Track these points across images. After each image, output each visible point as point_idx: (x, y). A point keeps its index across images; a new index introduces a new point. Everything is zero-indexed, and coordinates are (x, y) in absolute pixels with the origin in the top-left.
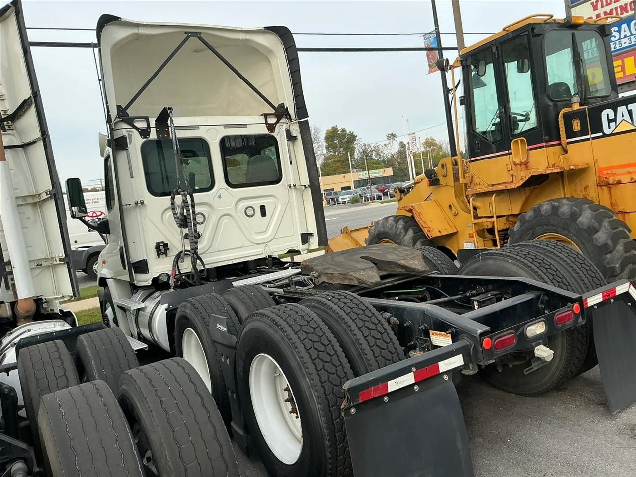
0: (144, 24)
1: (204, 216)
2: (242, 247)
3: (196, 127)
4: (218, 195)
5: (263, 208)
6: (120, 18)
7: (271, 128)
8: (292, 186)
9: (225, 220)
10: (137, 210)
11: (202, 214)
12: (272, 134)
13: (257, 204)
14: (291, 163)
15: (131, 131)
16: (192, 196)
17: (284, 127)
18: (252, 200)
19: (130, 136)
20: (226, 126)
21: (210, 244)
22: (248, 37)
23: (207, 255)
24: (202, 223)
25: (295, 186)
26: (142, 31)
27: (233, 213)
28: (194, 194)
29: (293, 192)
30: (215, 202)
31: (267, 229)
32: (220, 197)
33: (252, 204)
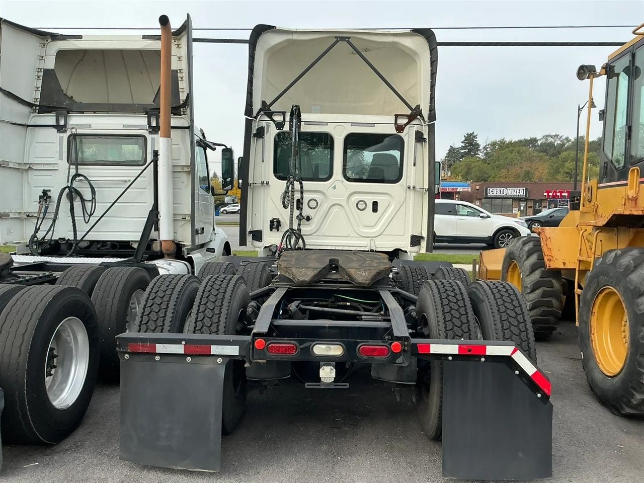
0: (298, 30)
1: (317, 203)
2: (347, 237)
3: (326, 123)
4: (333, 186)
5: (375, 204)
6: (275, 27)
7: (400, 128)
8: (411, 187)
9: (336, 209)
10: (262, 189)
11: (316, 201)
12: (400, 134)
13: (370, 200)
14: (414, 165)
15: (269, 123)
16: (301, 183)
17: (416, 128)
18: (366, 195)
19: (268, 126)
20: (353, 124)
21: (316, 229)
22: (396, 39)
23: (314, 237)
24: (314, 208)
25: (414, 188)
26: (295, 37)
27: (344, 203)
28: (303, 182)
29: (411, 194)
30: (330, 192)
31: (376, 224)
32: (335, 188)
33: (365, 199)
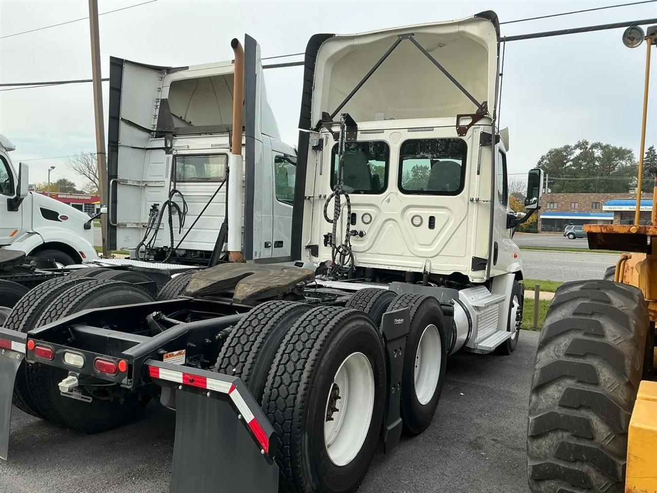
0: (358, 35)
1: (371, 217)
2: (401, 255)
3: (381, 131)
4: (387, 199)
5: (432, 220)
6: (335, 35)
7: (462, 131)
8: (475, 199)
9: (390, 225)
11: (370, 215)
12: (462, 137)
13: (426, 214)
14: (478, 173)
15: (328, 135)
17: (481, 129)
18: (422, 209)
19: (327, 138)
20: (411, 130)
21: (370, 245)
23: (368, 254)
24: (367, 223)
25: (478, 200)
26: (356, 42)
27: (398, 218)
29: (474, 208)
30: (384, 206)
31: (432, 243)
32: (389, 201)
33: (422, 213)
